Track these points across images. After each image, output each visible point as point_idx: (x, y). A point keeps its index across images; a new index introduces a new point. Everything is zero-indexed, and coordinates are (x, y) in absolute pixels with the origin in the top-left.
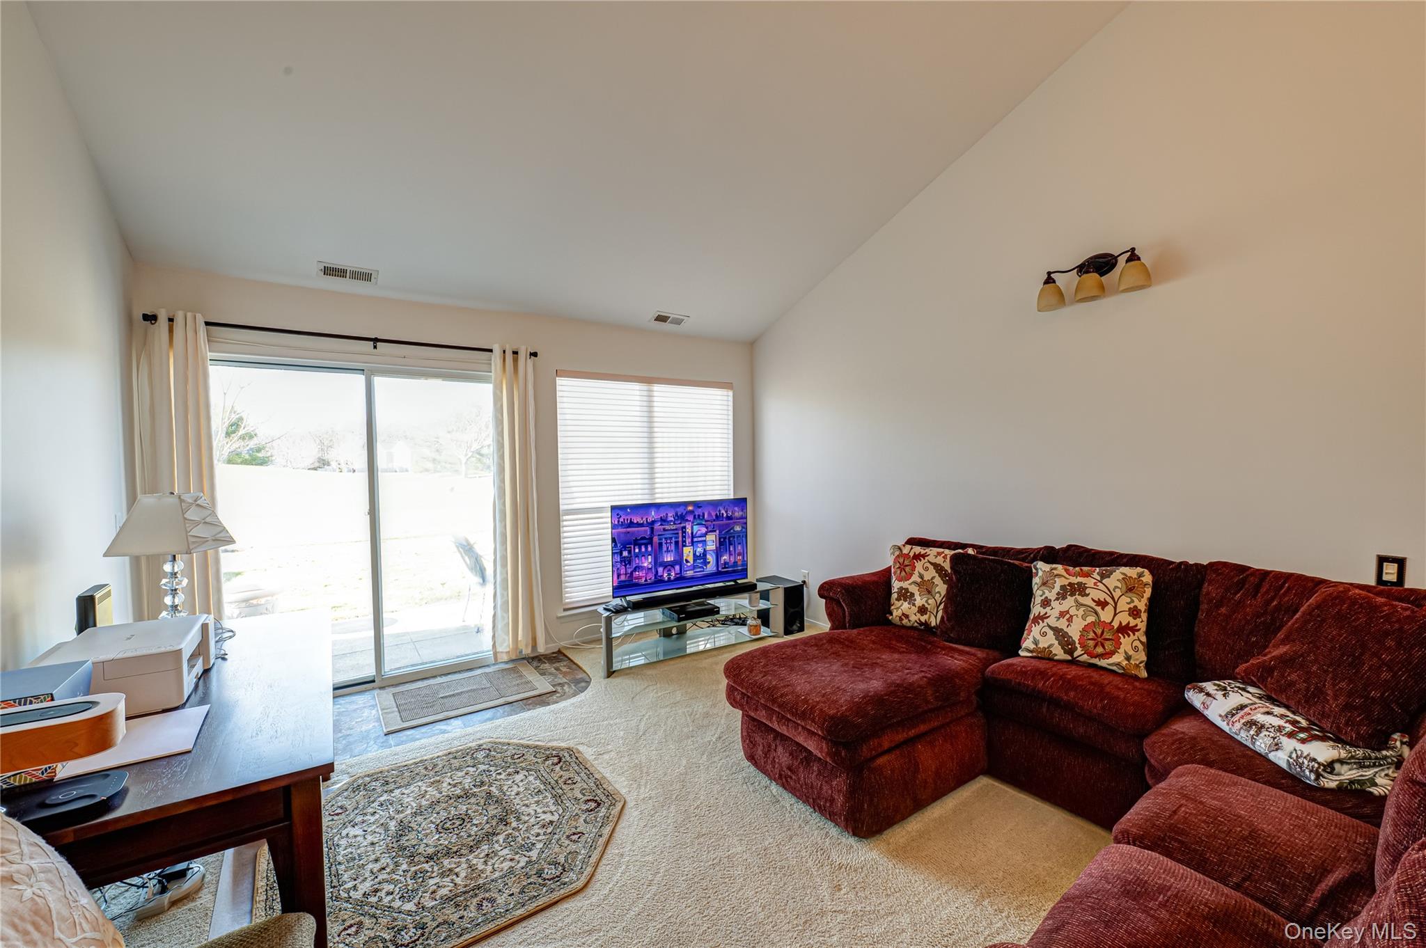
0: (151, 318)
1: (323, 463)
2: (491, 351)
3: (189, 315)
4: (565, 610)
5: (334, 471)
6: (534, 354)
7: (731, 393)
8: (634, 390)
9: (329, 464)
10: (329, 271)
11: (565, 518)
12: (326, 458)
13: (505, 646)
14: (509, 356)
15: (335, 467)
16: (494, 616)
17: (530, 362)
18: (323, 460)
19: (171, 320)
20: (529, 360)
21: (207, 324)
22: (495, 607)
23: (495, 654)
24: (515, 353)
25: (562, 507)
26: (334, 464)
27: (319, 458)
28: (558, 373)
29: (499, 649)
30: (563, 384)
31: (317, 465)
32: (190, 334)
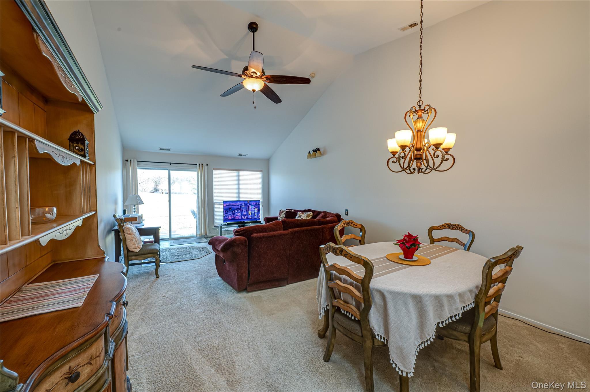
0: (127, 161)
1: (156, 190)
2: (196, 164)
3: (134, 160)
4: (214, 227)
5: (160, 193)
6: (207, 165)
7: (262, 173)
8: (234, 173)
9: (158, 191)
10: (161, 149)
11: (215, 204)
12: (157, 188)
13: (199, 233)
14: (201, 165)
15: (161, 192)
16: (197, 226)
17: (206, 167)
18: (156, 189)
19: (131, 161)
20: (205, 166)
21: (137, 161)
22: (197, 224)
23: (196, 235)
24: (202, 165)
25: (214, 201)
26: (160, 191)
27: (155, 188)
28: (213, 169)
29: (197, 234)
30: (215, 172)
31: (154, 191)
32: (134, 163)
